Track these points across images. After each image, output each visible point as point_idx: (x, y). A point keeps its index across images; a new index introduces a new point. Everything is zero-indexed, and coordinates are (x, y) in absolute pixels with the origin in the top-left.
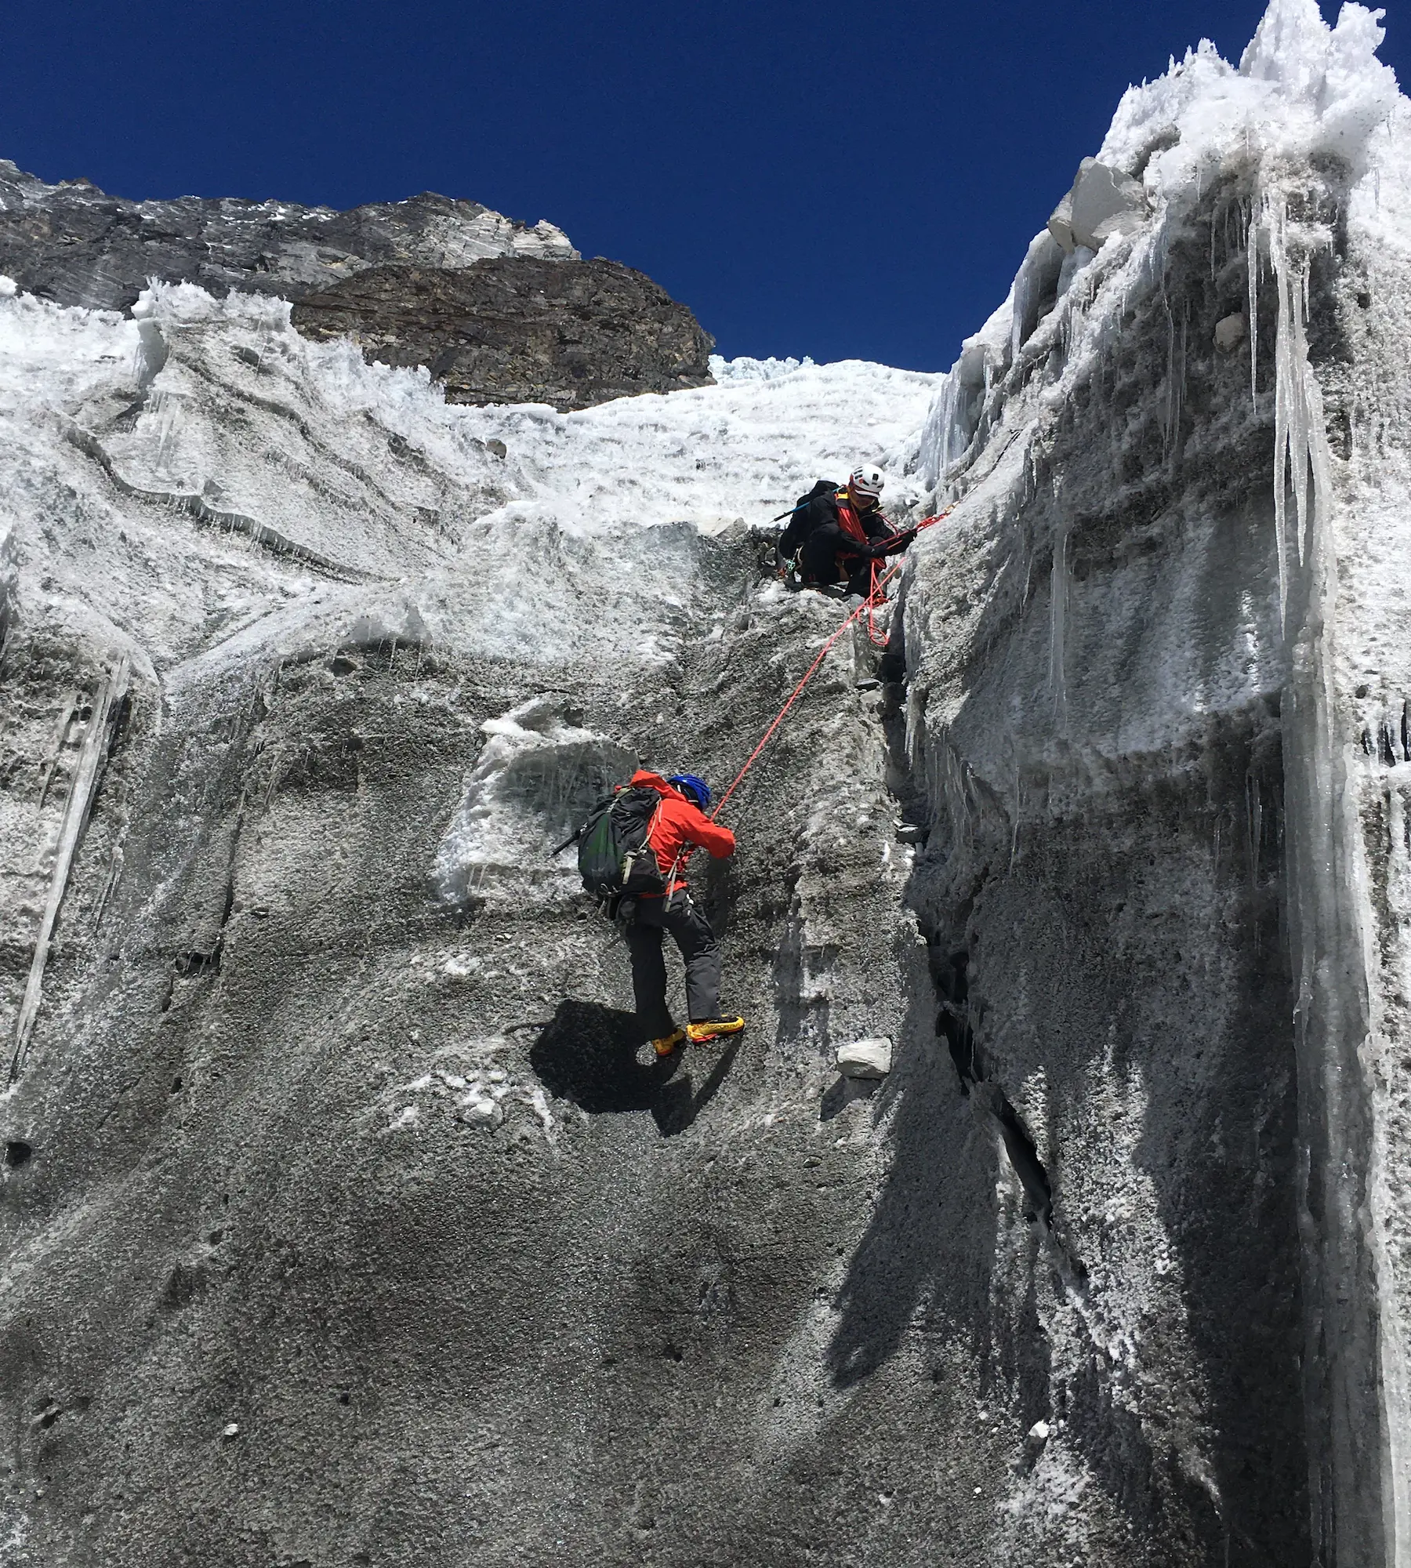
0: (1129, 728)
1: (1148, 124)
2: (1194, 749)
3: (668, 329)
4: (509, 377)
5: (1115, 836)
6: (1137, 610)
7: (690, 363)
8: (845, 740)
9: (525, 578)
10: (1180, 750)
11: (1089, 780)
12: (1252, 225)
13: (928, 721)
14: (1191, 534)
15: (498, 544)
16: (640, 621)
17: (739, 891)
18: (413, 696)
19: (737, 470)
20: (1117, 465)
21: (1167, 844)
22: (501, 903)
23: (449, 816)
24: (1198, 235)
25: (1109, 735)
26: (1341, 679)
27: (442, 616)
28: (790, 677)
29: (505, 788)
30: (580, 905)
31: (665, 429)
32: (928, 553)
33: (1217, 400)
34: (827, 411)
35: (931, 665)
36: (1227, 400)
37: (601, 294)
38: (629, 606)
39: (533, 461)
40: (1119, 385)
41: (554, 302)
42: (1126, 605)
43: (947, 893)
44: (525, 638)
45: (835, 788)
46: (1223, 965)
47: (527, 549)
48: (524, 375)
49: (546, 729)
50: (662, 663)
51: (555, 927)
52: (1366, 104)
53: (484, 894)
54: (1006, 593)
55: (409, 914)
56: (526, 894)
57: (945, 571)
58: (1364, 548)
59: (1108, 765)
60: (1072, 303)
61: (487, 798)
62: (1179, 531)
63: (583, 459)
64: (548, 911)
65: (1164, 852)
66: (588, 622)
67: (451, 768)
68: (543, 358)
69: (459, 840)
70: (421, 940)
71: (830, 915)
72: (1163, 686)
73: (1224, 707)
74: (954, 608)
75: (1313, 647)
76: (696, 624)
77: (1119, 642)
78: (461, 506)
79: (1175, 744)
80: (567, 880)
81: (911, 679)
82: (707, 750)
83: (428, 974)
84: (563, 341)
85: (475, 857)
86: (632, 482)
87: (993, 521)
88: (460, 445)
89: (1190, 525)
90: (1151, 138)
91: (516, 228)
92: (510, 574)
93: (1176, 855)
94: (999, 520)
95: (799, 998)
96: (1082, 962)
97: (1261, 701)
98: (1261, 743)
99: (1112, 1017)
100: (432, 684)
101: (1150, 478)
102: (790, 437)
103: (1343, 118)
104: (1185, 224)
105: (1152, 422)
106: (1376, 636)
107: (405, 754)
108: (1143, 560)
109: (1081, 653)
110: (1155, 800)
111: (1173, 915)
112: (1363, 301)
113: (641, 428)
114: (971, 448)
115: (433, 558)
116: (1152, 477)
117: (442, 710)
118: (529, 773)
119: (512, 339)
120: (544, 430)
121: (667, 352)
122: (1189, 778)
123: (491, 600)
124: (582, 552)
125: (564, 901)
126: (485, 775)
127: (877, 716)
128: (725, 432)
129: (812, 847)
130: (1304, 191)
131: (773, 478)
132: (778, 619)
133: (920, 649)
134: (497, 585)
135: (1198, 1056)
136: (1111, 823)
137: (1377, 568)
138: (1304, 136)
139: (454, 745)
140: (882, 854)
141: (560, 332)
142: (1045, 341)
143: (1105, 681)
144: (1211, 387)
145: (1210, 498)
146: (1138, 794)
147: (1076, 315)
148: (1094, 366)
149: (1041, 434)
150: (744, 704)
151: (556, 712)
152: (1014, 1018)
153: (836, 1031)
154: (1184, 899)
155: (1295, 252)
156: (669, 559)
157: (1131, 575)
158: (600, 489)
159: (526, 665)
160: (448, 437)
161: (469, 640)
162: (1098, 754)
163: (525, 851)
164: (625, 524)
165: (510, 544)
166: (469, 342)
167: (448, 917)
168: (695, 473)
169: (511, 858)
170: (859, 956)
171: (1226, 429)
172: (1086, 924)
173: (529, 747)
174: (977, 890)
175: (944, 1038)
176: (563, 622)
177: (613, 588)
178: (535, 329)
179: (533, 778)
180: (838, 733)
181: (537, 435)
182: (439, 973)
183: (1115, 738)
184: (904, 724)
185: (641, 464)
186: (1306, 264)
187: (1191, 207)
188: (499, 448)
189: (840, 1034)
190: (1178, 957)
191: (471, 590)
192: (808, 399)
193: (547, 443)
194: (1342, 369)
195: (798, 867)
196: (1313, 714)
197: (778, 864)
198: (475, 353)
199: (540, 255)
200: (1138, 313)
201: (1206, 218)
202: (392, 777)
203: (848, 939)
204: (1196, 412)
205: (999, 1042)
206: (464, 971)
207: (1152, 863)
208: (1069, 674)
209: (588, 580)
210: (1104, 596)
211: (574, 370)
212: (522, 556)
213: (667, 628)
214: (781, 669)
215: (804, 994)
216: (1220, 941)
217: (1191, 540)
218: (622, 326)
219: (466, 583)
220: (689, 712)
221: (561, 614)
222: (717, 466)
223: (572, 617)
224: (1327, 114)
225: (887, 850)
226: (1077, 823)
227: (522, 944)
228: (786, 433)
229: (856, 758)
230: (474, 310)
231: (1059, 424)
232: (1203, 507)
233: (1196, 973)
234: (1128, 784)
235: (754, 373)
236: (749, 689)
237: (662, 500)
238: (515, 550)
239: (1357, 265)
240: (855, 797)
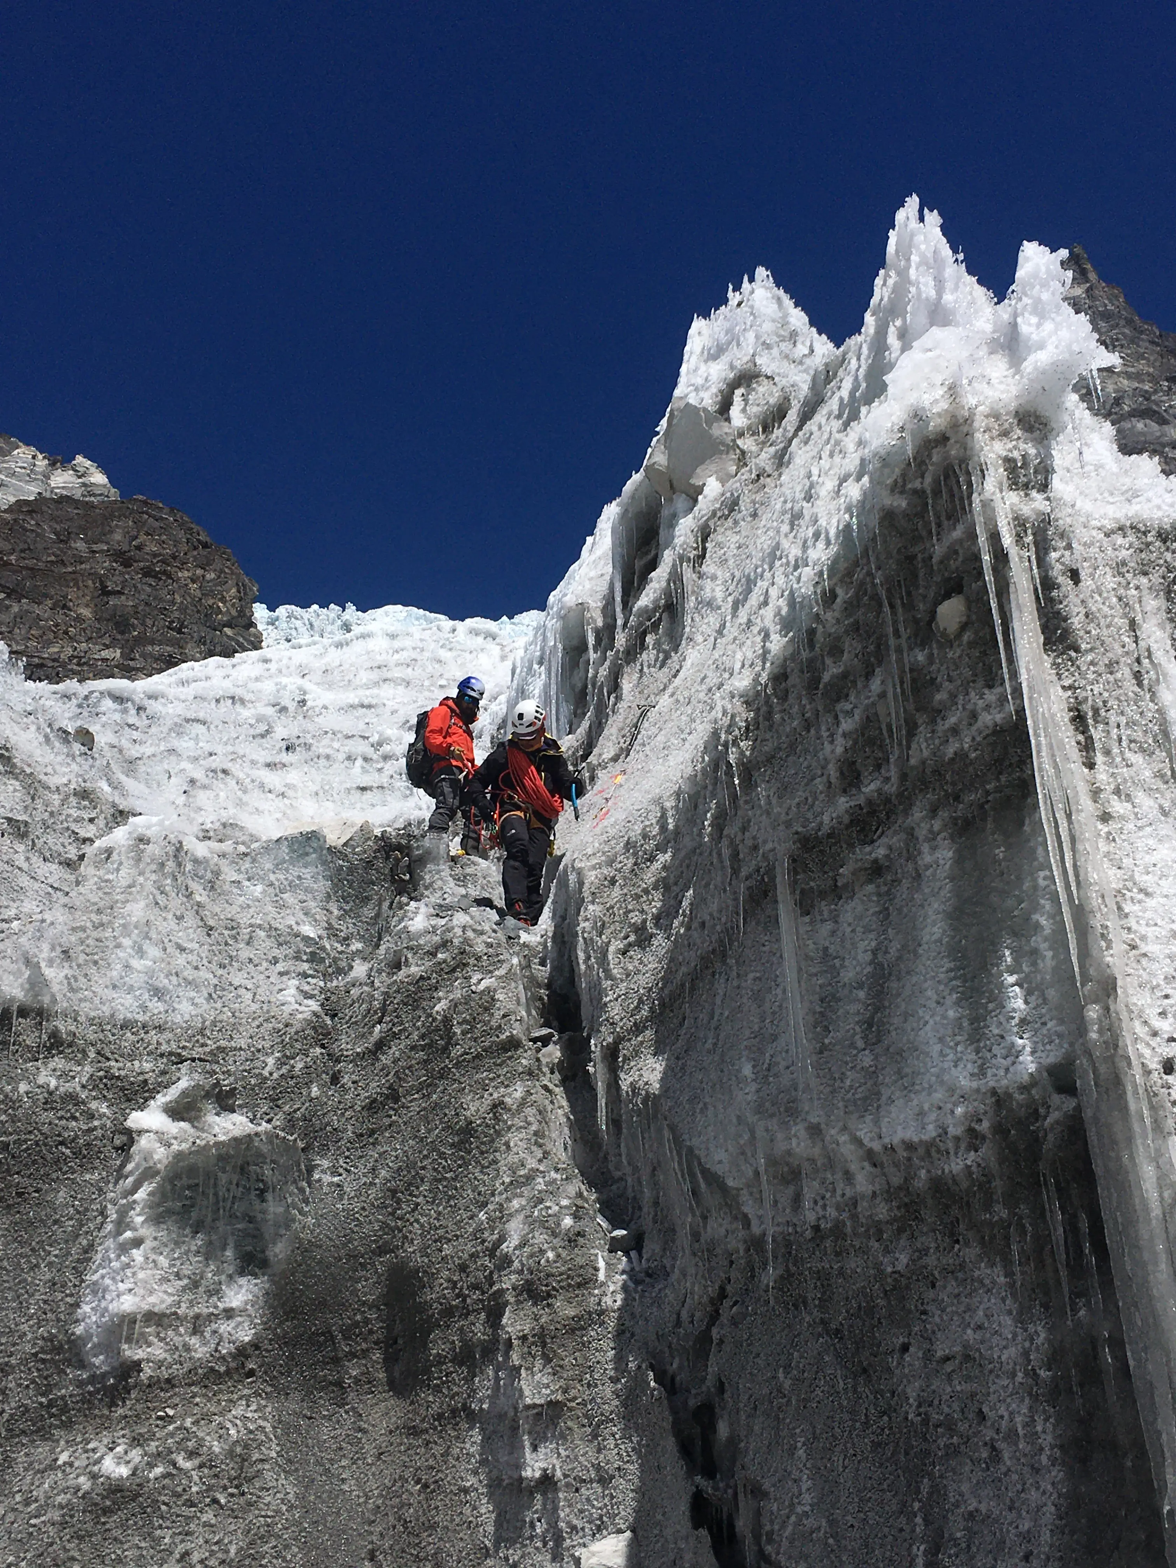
0: (893, 1109)
1: (725, 359)
2: (973, 1138)
3: (210, 576)
4: (52, 636)
5: (887, 1251)
6: (874, 952)
7: (234, 613)
8: (530, 1112)
9: (153, 915)
10: (957, 1139)
11: (849, 1177)
12: (975, 495)
13: (624, 1086)
14: (928, 859)
15: (122, 873)
16: (275, 961)
17: (429, 1326)
18: (41, 1080)
19: (328, 751)
20: (832, 771)
21: (949, 1260)
22: (160, 1364)
23: (90, 1248)
24: (908, 504)
25: (868, 1118)
26: (1147, 1052)
27: (66, 971)
28: (458, 1031)
29: (158, 1205)
30: (247, 1357)
31: (242, 701)
32: (594, 868)
33: (940, 696)
34: (397, 673)
35: (615, 1011)
36: (953, 696)
37: (142, 538)
38: (264, 943)
39: (121, 751)
40: (826, 677)
41: (95, 547)
42: (862, 945)
43: (678, 1323)
44: (158, 993)
45: (529, 1179)
46: (1039, 1428)
47: (154, 877)
48: (66, 633)
49: (198, 1118)
50: (307, 1015)
51: (221, 1391)
52: (1067, 356)
53: (139, 1354)
54: (703, 925)
55: (49, 1388)
56: (187, 1348)
57: (616, 892)
58: (1132, 878)
59: (870, 1156)
60: (681, 558)
61: (139, 1219)
62: (912, 854)
63: (169, 747)
64: (212, 1369)
65: (948, 1271)
66: (222, 966)
67: (88, 1177)
68: (86, 612)
69: (107, 1281)
70: (68, 1425)
71: (548, 1360)
72: (927, 1054)
73: (1005, 1082)
74: (632, 938)
75: (1107, 1009)
76: (335, 960)
77: (862, 994)
78: (52, 814)
79: (952, 1131)
80: (232, 1323)
81: (594, 1030)
82: (372, 1132)
83: (82, 1479)
84: (105, 592)
85: (128, 1304)
86: (224, 772)
87: (663, 827)
88: (46, 737)
89: (925, 848)
90: (732, 375)
91: (53, 464)
92: (137, 910)
93: (960, 1275)
94: (671, 827)
95: (521, 1479)
96: (866, 1424)
97: (1045, 1074)
98: (1052, 1128)
99: (917, 1505)
100: (58, 1062)
101: (870, 788)
102: (369, 707)
103: (1044, 373)
104: (892, 491)
105: (870, 720)
106: (1169, 992)
107: (34, 1162)
108: (870, 888)
109: (818, 1009)
110: (930, 1202)
111: (967, 1358)
112: (1075, 575)
113: (218, 701)
114: (585, 724)
115: (24, 881)
116: (872, 786)
117: (71, 1098)
118: (185, 1181)
119: (52, 592)
120: (125, 711)
121: (211, 602)
122: (970, 1174)
123: (118, 946)
124: (209, 875)
125: (230, 1354)
126: (134, 1190)
127: (557, 1076)
128: (303, 702)
129: (516, 1264)
130: (1016, 454)
131: (366, 759)
132: (434, 955)
133: (602, 993)
134: (124, 926)
135: (1027, 1558)
136: (880, 1232)
137: (1151, 903)
138: (1008, 391)
139: (88, 1145)
140: (597, 1269)
141: (102, 583)
142: (656, 601)
143: (853, 1045)
144: (933, 680)
145: (944, 814)
146: (908, 1193)
147: (688, 574)
148: (790, 650)
149: (737, 732)
150: (410, 1067)
151: (207, 1095)
152: (799, 1509)
153: (569, 1523)
154: (978, 1336)
155: (1020, 523)
156: (299, 878)
157: (860, 908)
158: (192, 782)
159: (160, 1028)
160: (33, 728)
161: (97, 1001)
162: (859, 1142)
163: (184, 1289)
164: (224, 825)
165: (134, 872)
166: (9, 596)
167: (98, 1391)
168: (285, 757)
169: (169, 1300)
170: (586, 1416)
171: (955, 731)
172: (865, 1371)
173: (184, 1146)
174: (714, 1317)
175: (703, 1532)
176: (196, 968)
177: (244, 919)
178: (75, 579)
179: (189, 1187)
180: (523, 1103)
181: (117, 717)
182: (94, 1476)
183: (877, 1122)
184: (593, 1090)
185: (230, 748)
186: (1029, 539)
187: (897, 471)
188: (86, 738)
189: (574, 1528)
190: (982, 1417)
191: (95, 934)
192: (380, 659)
193: (129, 726)
194: (1070, 659)
195: (501, 1292)
196: (1122, 1096)
197: (475, 1287)
198: (16, 608)
199: (78, 494)
200: (839, 591)
201: (917, 484)
202: (19, 1195)
203: (573, 1392)
204: (917, 710)
205: (785, 1543)
206: (124, 1471)
207: (933, 1286)
208: (810, 1036)
209: (217, 911)
210: (833, 933)
211: (117, 624)
212: (149, 886)
213: (306, 966)
214: (447, 1020)
215: (528, 1473)
216: (1030, 1394)
217: (928, 867)
218: (164, 572)
219: (89, 925)
220: (346, 1079)
221: (193, 958)
222: (308, 747)
223: (205, 962)
224: (1028, 366)
225: (601, 1264)
226: (838, 1231)
227: (188, 1422)
228: (366, 702)
229: (543, 1136)
230: (13, 557)
231: (756, 720)
232: (937, 825)
233: (1005, 1439)
234: (896, 1181)
235: (298, 623)
236: (413, 1048)
237: (257, 793)
238: (141, 879)
239: (1062, 536)
240: (553, 1191)
